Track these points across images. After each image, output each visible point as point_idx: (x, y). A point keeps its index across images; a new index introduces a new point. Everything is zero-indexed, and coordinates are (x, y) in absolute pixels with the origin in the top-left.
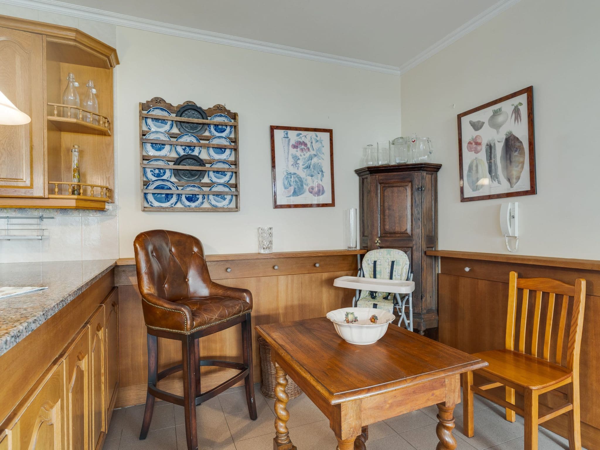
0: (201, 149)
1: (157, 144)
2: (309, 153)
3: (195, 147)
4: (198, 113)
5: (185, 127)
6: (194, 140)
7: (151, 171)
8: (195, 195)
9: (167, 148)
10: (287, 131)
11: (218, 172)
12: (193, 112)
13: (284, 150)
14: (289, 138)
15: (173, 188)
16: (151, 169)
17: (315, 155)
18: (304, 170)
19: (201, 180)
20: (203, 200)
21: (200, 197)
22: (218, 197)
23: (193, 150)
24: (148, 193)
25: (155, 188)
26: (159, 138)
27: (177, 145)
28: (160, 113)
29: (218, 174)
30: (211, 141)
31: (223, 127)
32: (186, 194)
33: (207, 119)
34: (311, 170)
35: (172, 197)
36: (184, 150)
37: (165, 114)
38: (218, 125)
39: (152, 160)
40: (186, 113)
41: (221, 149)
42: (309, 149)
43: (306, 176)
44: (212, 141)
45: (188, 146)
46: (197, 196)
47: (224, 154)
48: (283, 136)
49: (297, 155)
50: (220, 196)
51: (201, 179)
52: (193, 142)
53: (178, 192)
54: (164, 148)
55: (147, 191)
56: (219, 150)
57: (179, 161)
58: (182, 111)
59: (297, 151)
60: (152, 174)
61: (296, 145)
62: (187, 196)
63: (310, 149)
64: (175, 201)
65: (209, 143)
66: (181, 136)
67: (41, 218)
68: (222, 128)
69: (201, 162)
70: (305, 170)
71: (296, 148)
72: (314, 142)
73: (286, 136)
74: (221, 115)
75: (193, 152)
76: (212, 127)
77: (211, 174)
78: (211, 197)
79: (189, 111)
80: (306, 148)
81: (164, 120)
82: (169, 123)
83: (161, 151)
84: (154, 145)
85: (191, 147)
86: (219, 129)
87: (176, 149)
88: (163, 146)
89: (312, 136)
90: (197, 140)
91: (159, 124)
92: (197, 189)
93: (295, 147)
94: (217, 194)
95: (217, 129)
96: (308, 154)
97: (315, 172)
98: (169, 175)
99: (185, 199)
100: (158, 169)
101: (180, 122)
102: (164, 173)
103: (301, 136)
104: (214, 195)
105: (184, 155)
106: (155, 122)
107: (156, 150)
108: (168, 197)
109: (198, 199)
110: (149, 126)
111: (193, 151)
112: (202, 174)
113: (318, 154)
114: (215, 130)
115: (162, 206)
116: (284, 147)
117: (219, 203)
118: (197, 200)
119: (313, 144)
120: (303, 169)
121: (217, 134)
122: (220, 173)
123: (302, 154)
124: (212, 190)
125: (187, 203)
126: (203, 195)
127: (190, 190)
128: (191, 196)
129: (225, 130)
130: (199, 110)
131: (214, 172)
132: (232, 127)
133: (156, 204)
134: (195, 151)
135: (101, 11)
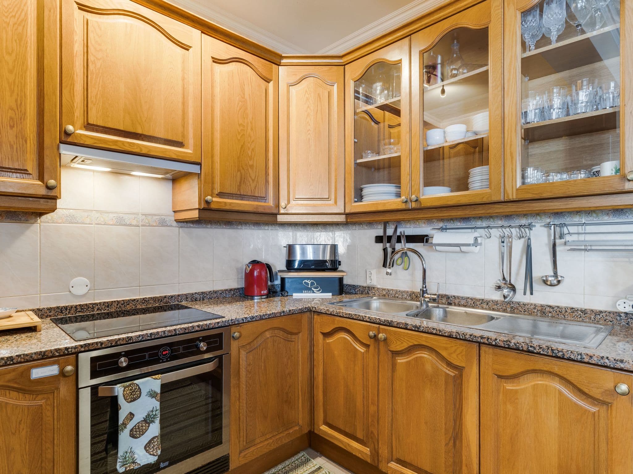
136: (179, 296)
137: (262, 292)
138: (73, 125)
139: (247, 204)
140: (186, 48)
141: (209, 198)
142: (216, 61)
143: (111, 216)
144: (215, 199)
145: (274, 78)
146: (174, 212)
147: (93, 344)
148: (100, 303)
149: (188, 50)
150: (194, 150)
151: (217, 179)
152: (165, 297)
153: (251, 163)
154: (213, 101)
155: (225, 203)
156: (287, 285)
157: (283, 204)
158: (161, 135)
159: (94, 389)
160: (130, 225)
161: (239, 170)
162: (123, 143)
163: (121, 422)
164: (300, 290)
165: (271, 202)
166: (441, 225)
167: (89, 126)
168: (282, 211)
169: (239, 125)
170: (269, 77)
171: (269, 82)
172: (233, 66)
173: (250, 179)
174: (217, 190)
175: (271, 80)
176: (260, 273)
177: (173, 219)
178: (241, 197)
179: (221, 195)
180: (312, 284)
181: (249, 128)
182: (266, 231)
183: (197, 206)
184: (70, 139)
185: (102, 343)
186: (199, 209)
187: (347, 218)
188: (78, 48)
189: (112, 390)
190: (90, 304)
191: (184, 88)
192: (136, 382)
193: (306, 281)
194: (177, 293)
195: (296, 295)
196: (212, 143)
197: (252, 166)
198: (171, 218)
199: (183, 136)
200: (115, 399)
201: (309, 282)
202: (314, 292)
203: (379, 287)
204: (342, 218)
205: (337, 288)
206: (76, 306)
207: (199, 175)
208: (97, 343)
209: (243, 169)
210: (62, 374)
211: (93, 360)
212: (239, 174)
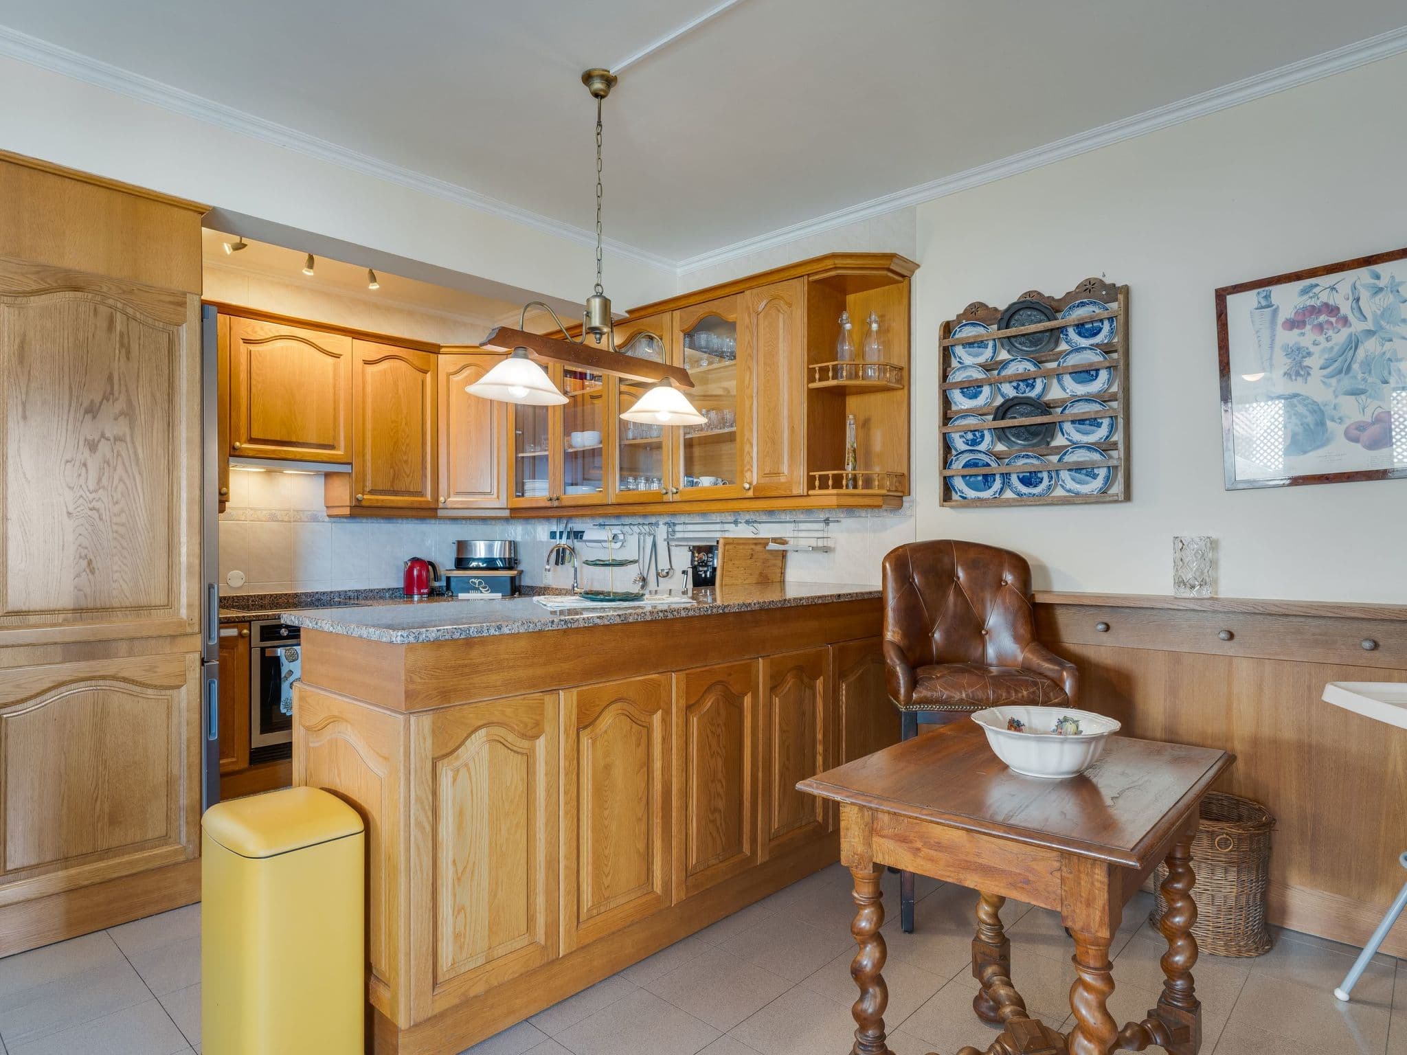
0: (1045, 381)
1: (970, 387)
2: (1345, 332)
3: (1035, 379)
4: (1039, 313)
5: (1020, 344)
6: (1031, 367)
7: (961, 437)
8: (1035, 472)
9: (986, 390)
10: (1267, 288)
11: (1082, 422)
12: (1029, 313)
13: (1259, 341)
14: (1274, 307)
15: (994, 465)
16: (960, 434)
17: (1370, 333)
18: (1326, 380)
19: (1048, 443)
20: (1050, 482)
21: (1045, 475)
22: (1080, 473)
23: (1032, 384)
24: (953, 476)
25: (965, 466)
26: (971, 376)
27: (1001, 383)
28: (972, 331)
29: (1083, 424)
30: (1061, 361)
31: (1095, 325)
32: (1017, 473)
33: (1056, 319)
34: (1355, 377)
35: (994, 480)
36: (1016, 388)
37: (981, 330)
38: (1083, 325)
39: (957, 418)
40: (1016, 318)
41: (1086, 374)
42: (1345, 321)
43: (1336, 397)
44: (1064, 361)
45: (1022, 381)
46: (1039, 475)
47: (1096, 381)
48: (1256, 305)
49: (1302, 344)
50: (1084, 471)
51: (1049, 440)
52: (1029, 370)
53: (1005, 470)
54: (981, 392)
55: (948, 473)
56: (1085, 375)
57: (1003, 412)
58: (1006, 318)
59: (1303, 334)
60: (964, 442)
61: (1300, 318)
62: (1021, 476)
63: (1351, 317)
64: (1000, 487)
65: (1059, 365)
66: (1004, 365)
67: (827, 521)
68: (1093, 327)
69: (1046, 408)
70: (1334, 381)
71: (1298, 327)
72: (1365, 295)
73: (1264, 303)
74: (1081, 303)
75: (1033, 388)
76: (1071, 331)
77: (1068, 427)
78: (1065, 475)
79: (1021, 313)
80: (1333, 320)
81: (982, 342)
82: (991, 344)
83: (976, 398)
84: (966, 390)
85: (1029, 381)
86: (1087, 330)
87: (999, 389)
88: (979, 389)
89: (1358, 283)
90: (1035, 365)
91: (975, 350)
92: (1035, 461)
93: (1292, 324)
94: (1077, 468)
95: (1083, 331)
96: (1340, 337)
97: (1370, 380)
98: (990, 439)
99: (1018, 481)
100: (971, 431)
101: (1009, 338)
102: (983, 436)
103: (1316, 290)
104: (1069, 470)
105: (1015, 398)
106: (967, 349)
107: (970, 399)
108: (987, 481)
109: (1042, 479)
110: (960, 358)
111: (1033, 386)
112: (1049, 430)
113: (1382, 328)
114: (1080, 334)
115: (980, 496)
116: (1257, 332)
117: (1086, 486)
118: (1041, 482)
119: (1361, 303)
120: (1322, 379)
121: (1084, 342)
122: (1088, 422)
123: (1321, 339)
124: (1065, 461)
125: (1024, 490)
126: (1049, 472)
127: (1024, 464)
128: (1028, 474)
129: (1100, 330)
130: (1037, 307)
131: (1073, 422)
132: (1113, 321)
133: (971, 494)
134: (1036, 387)
135: (893, 195)
136: (331, 592)
137: (422, 591)
138: (239, 442)
139: (400, 500)
140: (337, 356)
141: (360, 496)
142: (367, 362)
143: (265, 512)
144: (365, 497)
145: (433, 367)
146: (327, 507)
147: (261, 615)
148: (254, 596)
149: (339, 357)
150: (346, 451)
151: (369, 477)
152: (317, 593)
153: (405, 458)
154: (364, 402)
155: (377, 500)
156: (453, 584)
157: (442, 499)
158: (314, 440)
159: (263, 650)
160: (282, 521)
161: (392, 467)
162: (280, 451)
163: (283, 675)
164: (467, 590)
165: (429, 497)
166: (601, 521)
167: (252, 440)
168: (441, 505)
169: (392, 422)
170: (425, 368)
171: (426, 373)
172: (385, 365)
173: (404, 475)
174: (369, 487)
175: (428, 371)
176: (420, 571)
177: (326, 514)
178: (395, 493)
179: (372, 492)
180: (480, 583)
181: (404, 423)
182: (433, 525)
183: (348, 504)
184: (237, 453)
185: (268, 616)
186: (351, 506)
187: (511, 513)
188: (243, 376)
189: (276, 652)
190: (246, 596)
191: (335, 394)
192: (294, 647)
193: (473, 580)
194: (329, 590)
195: (462, 596)
196: (364, 441)
197: (406, 462)
198: (323, 512)
199: (334, 438)
200: (278, 659)
201: (477, 581)
202: (481, 592)
203: (554, 586)
204: (506, 513)
205: (509, 587)
206: (233, 597)
207: (350, 474)
208: (265, 615)
209: (396, 464)
210: (241, 635)
211: (262, 628)
212: (392, 470)
